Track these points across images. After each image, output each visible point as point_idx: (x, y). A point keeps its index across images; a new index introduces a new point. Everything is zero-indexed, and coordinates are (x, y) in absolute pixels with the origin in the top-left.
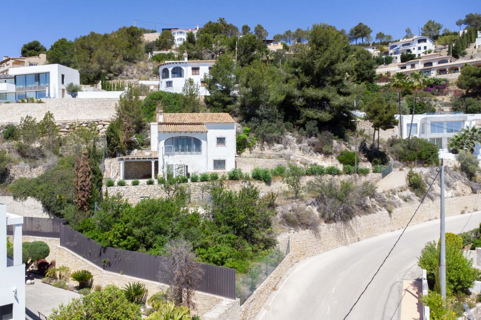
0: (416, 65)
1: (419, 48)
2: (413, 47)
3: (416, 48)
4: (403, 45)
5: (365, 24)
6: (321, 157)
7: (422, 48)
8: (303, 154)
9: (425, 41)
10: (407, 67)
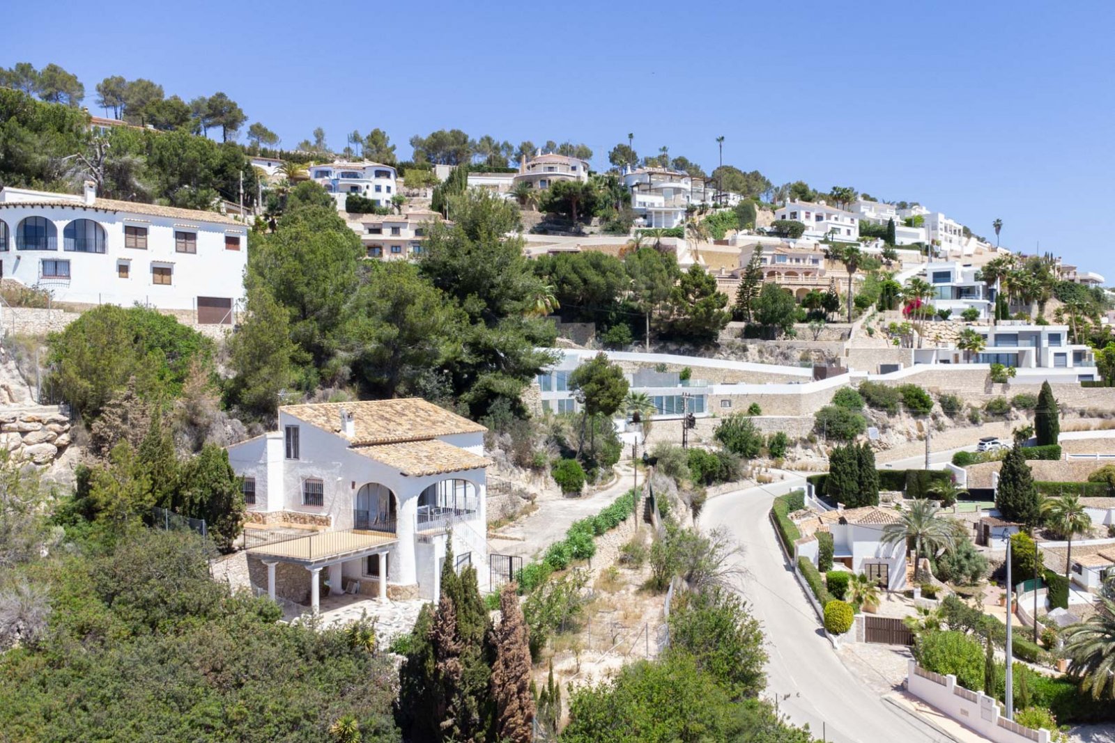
0: (402, 230)
1: (378, 189)
2: (366, 184)
3: (372, 188)
4: (343, 175)
5: (231, 97)
6: (527, 476)
7: (384, 189)
8: (498, 473)
9: (387, 175)
10: (384, 230)
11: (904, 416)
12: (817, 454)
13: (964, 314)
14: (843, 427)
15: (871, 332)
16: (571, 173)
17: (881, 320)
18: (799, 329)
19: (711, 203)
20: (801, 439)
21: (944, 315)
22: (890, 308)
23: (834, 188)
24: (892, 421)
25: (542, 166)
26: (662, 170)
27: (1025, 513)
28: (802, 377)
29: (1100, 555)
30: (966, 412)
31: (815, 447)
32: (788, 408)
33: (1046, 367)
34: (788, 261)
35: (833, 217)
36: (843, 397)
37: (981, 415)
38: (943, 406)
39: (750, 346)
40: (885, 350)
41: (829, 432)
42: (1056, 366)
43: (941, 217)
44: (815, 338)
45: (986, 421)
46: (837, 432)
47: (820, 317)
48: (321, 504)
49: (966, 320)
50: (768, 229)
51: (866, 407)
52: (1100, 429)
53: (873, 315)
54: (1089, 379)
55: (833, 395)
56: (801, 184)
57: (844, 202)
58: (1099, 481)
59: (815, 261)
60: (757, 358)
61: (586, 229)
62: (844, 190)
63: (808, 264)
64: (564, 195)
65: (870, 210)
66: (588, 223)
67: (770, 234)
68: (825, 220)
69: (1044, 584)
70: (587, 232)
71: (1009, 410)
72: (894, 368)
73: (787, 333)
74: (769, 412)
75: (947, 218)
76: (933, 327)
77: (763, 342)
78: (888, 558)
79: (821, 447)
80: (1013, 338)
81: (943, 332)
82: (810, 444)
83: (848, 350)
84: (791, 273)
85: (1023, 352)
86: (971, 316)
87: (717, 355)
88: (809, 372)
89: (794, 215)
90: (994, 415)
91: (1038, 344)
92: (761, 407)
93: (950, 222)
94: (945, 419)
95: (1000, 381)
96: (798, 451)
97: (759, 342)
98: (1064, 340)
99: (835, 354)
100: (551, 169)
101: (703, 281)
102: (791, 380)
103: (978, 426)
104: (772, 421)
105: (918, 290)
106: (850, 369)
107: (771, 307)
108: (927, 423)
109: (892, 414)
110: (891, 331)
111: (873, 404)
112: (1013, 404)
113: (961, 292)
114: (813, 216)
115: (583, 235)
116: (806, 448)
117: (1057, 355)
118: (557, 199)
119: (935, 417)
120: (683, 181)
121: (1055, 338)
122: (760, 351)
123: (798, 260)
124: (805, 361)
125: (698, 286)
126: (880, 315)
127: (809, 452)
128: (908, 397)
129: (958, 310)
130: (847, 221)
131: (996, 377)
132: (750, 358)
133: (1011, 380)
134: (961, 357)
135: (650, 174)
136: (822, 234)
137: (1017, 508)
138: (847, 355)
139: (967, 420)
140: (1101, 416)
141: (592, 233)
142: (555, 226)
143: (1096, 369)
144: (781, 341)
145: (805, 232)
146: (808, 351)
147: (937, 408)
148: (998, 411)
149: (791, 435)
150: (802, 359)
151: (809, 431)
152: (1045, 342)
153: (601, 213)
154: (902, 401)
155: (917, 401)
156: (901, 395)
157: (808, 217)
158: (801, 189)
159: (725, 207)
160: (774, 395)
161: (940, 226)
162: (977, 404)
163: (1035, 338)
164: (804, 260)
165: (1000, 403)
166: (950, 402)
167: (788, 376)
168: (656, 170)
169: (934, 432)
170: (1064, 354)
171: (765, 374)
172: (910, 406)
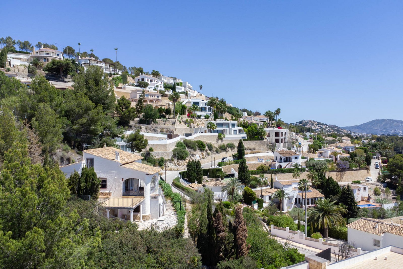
11: (198, 151)
12: (174, 165)
13: (205, 117)
14: (182, 155)
15: (180, 122)
16: (56, 56)
17: (182, 118)
18: (158, 121)
19: (113, 73)
20: (169, 159)
21: (199, 117)
22: (184, 114)
23: (153, 71)
24: (195, 153)
25: (44, 52)
26: (93, 59)
27: (247, 181)
28: (164, 138)
29: (267, 192)
30: (215, 149)
31: (173, 162)
32: (163, 149)
33: (231, 134)
34: (149, 96)
35: (155, 81)
36: (179, 144)
37: (219, 150)
38: (208, 147)
39: (142, 127)
40: (186, 129)
41: (178, 157)
42: (234, 134)
43: (187, 83)
44: (165, 124)
45: (220, 152)
46: (181, 157)
47: (164, 117)
48: (106, 188)
49: (205, 119)
50: (136, 84)
51: (187, 148)
52: (250, 154)
53: (179, 116)
54: (244, 138)
55: (176, 144)
56: (140, 68)
57: (157, 76)
58: (260, 169)
59: (158, 97)
60: (145, 131)
61: (66, 80)
62: (157, 72)
63: (156, 98)
64: (58, 65)
65: (165, 79)
66: (66, 77)
67: (137, 86)
68: (153, 82)
69: (257, 202)
70: (67, 81)
71: (226, 148)
72: (190, 135)
73: (154, 123)
74: (156, 150)
75: (189, 84)
76: (197, 121)
77: (147, 125)
78: (222, 197)
79: (175, 162)
80: (222, 125)
81: (200, 123)
82: (171, 161)
83: (176, 128)
84: (151, 101)
85: (224, 129)
86: (207, 117)
87: (131, 130)
88: (165, 136)
89: (143, 80)
90: (222, 150)
91: (228, 127)
92: (153, 148)
93: (189, 85)
94: (209, 152)
95: (220, 139)
96: (168, 164)
97: (145, 125)
98: (236, 126)
99: (172, 130)
100: (48, 54)
101: (126, 102)
102: (160, 139)
103: (219, 154)
104: (158, 153)
105: (194, 108)
106: (180, 135)
107: (150, 113)
108: (204, 153)
109: (195, 150)
110: (186, 122)
111: (189, 147)
112: (227, 146)
113: (202, 109)
114: (149, 80)
115: (65, 82)
116: (170, 163)
117: (234, 130)
118: (54, 67)
119: (206, 151)
120: (101, 63)
121: (233, 125)
122: (146, 129)
123: (152, 96)
124: (162, 132)
125: (124, 104)
126: (181, 116)
127: (172, 164)
128: (199, 144)
129: (203, 115)
130: (160, 83)
131: (220, 138)
132: (143, 131)
133: (224, 139)
134: (207, 131)
135: (89, 60)
136: (154, 87)
137: (245, 179)
138: (176, 130)
139: (215, 152)
140: (250, 150)
141: (69, 81)
142: (52, 77)
143: (246, 135)
144: (152, 125)
145: (149, 86)
146: (163, 129)
147: (207, 148)
148: (223, 149)
149: (166, 158)
150: (161, 131)
151: (171, 157)
152: (231, 126)
153: (71, 74)
154: (197, 146)
155: (201, 146)
156: (197, 144)
157: (148, 80)
158: (141, 70)
159: (118, 74)
160: (158, 144)
161: (187, 86)
162: (217, 146)
163: (228, 125)
164: (155, 96)
165: (224, 146)
166: (210, 146)
167: (159, 137)
168: (91, 58)
169: (207, 156)
170: (236, 130)
171: (151, 137)
172: (199, 147)
